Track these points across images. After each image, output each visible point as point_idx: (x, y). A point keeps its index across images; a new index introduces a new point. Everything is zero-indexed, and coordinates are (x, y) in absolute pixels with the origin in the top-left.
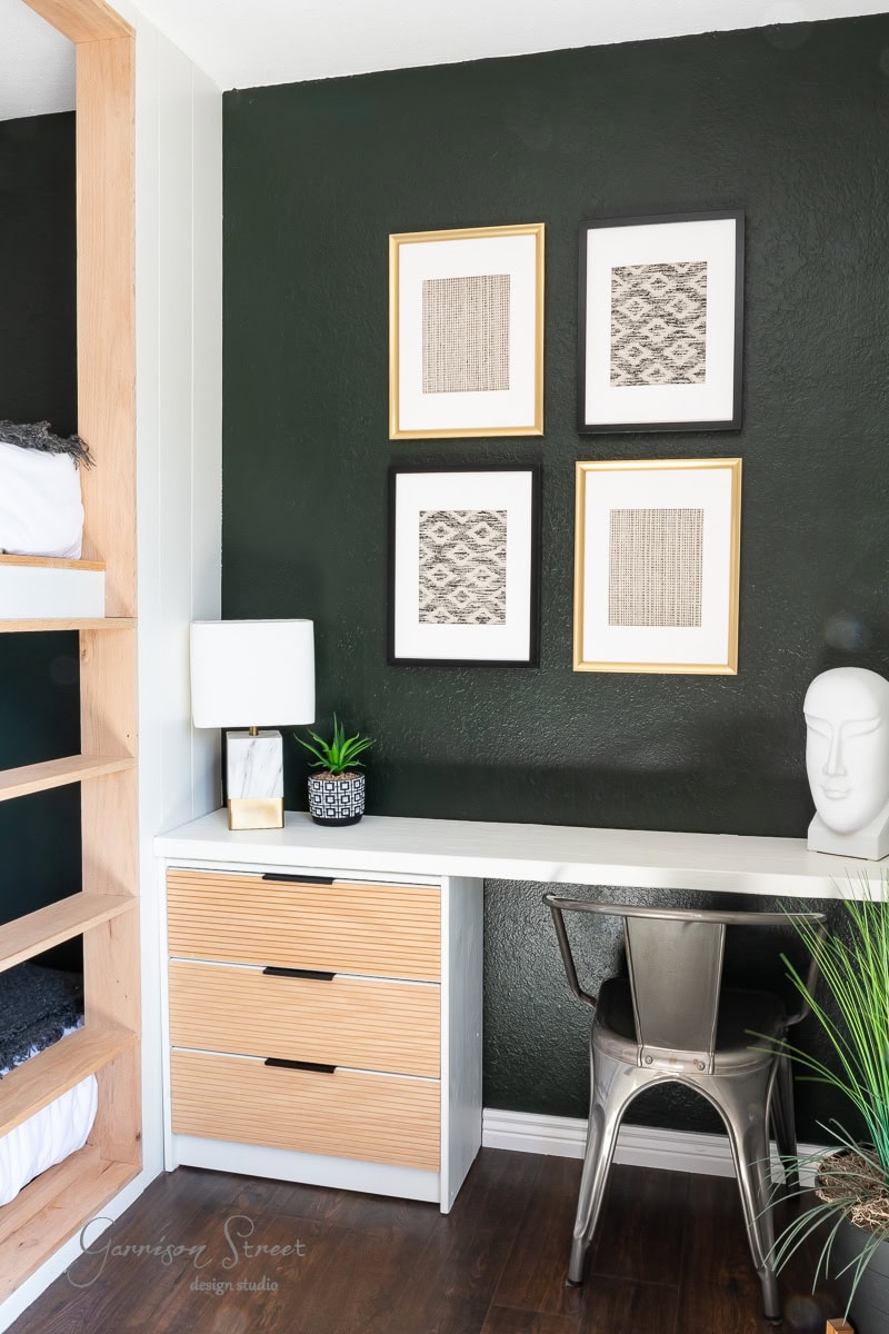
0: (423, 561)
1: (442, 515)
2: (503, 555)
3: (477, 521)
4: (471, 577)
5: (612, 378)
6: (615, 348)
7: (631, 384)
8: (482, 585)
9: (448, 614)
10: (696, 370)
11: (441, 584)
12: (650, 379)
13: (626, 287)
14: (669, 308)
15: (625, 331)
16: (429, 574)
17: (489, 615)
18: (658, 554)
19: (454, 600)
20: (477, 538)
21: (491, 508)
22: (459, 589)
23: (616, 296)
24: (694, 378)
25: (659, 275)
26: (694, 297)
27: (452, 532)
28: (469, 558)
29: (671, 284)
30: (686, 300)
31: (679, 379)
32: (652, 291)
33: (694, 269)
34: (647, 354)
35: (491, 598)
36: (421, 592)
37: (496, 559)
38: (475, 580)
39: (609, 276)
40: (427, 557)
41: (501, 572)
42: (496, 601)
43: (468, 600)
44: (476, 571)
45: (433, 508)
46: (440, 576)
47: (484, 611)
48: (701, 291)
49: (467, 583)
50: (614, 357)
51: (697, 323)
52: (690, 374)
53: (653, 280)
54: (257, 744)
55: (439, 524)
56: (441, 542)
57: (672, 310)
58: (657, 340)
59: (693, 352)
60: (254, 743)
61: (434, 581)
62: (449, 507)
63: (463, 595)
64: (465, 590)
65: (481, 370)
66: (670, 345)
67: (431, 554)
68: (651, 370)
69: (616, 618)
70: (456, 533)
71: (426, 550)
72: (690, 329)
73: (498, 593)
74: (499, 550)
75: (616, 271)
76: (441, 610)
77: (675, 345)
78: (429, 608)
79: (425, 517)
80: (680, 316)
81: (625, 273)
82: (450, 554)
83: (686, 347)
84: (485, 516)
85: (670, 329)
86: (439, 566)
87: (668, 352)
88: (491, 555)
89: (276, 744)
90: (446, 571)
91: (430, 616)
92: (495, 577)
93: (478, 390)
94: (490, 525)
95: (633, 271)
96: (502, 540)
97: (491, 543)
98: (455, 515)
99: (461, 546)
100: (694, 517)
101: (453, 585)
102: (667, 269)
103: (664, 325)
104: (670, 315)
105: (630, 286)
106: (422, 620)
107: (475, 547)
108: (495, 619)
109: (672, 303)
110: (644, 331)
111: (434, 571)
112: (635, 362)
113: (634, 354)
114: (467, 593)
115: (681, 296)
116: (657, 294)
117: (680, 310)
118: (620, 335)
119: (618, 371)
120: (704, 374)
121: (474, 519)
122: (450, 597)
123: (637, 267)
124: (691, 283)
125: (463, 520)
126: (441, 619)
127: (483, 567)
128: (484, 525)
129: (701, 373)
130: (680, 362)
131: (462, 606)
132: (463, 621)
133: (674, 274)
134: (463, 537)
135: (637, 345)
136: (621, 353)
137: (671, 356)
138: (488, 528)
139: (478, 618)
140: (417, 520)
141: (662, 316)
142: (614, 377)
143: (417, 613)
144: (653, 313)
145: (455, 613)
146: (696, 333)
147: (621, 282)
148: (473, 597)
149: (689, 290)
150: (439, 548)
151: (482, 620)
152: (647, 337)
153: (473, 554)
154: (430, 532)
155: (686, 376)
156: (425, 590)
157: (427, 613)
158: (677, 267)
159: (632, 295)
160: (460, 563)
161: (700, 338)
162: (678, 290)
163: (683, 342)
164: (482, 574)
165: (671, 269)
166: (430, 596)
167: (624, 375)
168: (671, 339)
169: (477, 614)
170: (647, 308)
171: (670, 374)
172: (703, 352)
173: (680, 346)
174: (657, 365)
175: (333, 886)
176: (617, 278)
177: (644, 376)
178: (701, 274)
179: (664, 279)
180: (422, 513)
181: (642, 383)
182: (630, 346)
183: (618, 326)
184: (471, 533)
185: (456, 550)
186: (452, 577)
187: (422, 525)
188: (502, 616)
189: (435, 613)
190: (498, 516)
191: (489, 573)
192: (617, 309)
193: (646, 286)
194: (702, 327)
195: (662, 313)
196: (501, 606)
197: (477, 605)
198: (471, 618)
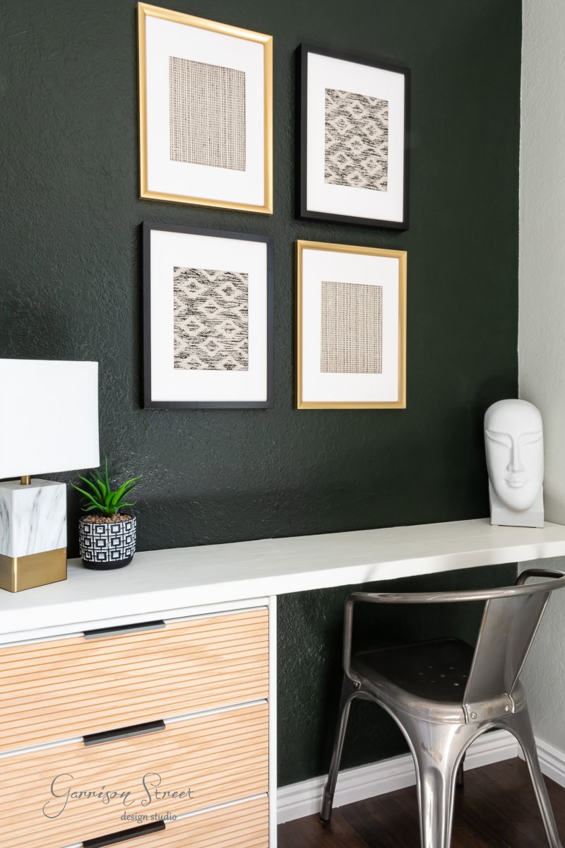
0: (177, 312)
1: (193, 272)
2: (245, 311)
3: (224, 280)
4: (219, 329)
5: (326, 176)
6: (328, 153)
7: (339, 183)
8: (229, 336)
9: (200, 362)
10: (382, 181)
11: (193, 334)
12: (352, 182)
13: (335, 106)
14: (364, 130)
15: (335, 142)
16: (183, 325)
17: (234, 362)
18: (353, 318)
19: (205, 349)
20: (223, 294)
21: (236, 270)
22: (209, 339)
23: (328, 111)
24: (380, 187)
25: (357, 103)
26: (380, 125)
27: (203, 288)
28: (217, 312)
29: (366, 112)
30: (375, 127)
31: (370, 186)
32: (353, 113)
33: (380, 104)
34: (350, 162)
35: (236, 348)
36: (175, 341)
37: (239, 314)
38: (222, 332)
39: (324, 95)
40: (180, 309)
41: (244, 326)
42: (240, 351)
43: (217, 349)
44: (223, 324)
45: (186, 265)
46: (192, 326)
47: (230, 359)
48: (384, 122)
49: (217, 334)
50: (327, 160)
51: (382, 146)
52: (377, 183)
53: (354, 105)
54: (42, 492)
55: (191, 280)
56: (193, 296)
57: (367, 132)
58: (357, 152)
59: (379, 167)
60: (40, 492)
61: (188, 331)
62: (200, 266)
63: (212, 344)
64: (215, 340)
65: (221, 150)
66: (365, 159)
67: (184, 307)
68: (352, 176)
69: (326, 368)
70: (206, 289)
71: (180, 303)
72: (378, 150)
73: (241, 344)
74: (242, 307)
75: (329, 91)
76: (194, 357)
77: (369, 159)
78: (183, 356)
79: (178, 273)
80: (372, 138)
81: (335, 95)
82: (201, 308)
83: (375, 162)
84: (230, 276)
85: (365, 147)
86: (191, 318)
87: (363, 163)
88: (236, 311)
89: (61, 490)
90: (197, 323)
91: (184, 362)
92: (239, 330)
93: (218, 166)
94: (235, 285)
95: (340, 94)
96: (244, 298)
97: (236, 301)
98: (205, 273)
99: (211, 301)
100: (376, 291)
101: (204, 335)
102: (361, 98)
103: (361, 142)
104: (365, 135)
105: (338, 106)
106: (177, 366)
107: (222, 303)
108: (239, 366)
109: (367, 127)
110: (348, 144)
111: (187, 322)
112: (342, 166)
113: (342, 160)
114: (218, 344)
115: (372, 123)
116: (357, 117)
117: (371, 133)
118: (330, 144)
119: (330, 171)
120: (386, 185)
121: (221, 278)
122: (201, 346)
123: (343, 92)
124: (378, 115)
125: (212, 278)
126: (194, 366)
127: (230, 321)
128: (229, 284)
129: (384, 184)
130: (371, 173)
131: (212, 354)
132: (213, 368)
133: (367, 104)
134: (211, 293)
135: (343, 154)
136: (331, 158)
137: (366, 167)
138: (233, 286)
139: (225, 365)
140: (172, 275)
141: (360, 135)
142: (327, 176)
143: (173, 360)
144: (354, 131)
145: (206, 360)
146: (381, 153)
147: (332, 102)
148: (221, 347)
149: (377, 119)
150: (191, 302)
151: (229, 367)
152: (350, 149)
153: (221, 309)
154: (184, 285)
155: (375, 184)
156: (179, 339)
157: (181, 360)
158: (369, 100)
159: (339, 114)
160: (210, 316)
161: (384, 157)
162: (370, 117)
163: (374, 158)
164: (229, 327)
165: (365, 100)
166: (184, 344)
167: (334, 176)
168: (365, 154)
169: (225, 361)
170: (350, 126)
171: (365, 181)
172: (385, 169)
173: (371, 161)
174: (357, 173)
175: (167, 627)
176: (329, 98)
177: (348, 178)
178: (384, 109)
179: (361, 107)
180: (176, 269)
181: (346, 184)
182: (339, 153)
183: (330, 136)
184: (219, 290)
185: (206, 304)
186: (203, 328)
187: (176, 279)
188: (246, 364)
189: (188, 360)
190: (241, 277)
191: (234, 326)
192: (329, 122)
193: (349, 109)
194: (385, 149)
195: (360, 133)
196: (244, 355)
197: (224, 353)
198: (219, 365)
